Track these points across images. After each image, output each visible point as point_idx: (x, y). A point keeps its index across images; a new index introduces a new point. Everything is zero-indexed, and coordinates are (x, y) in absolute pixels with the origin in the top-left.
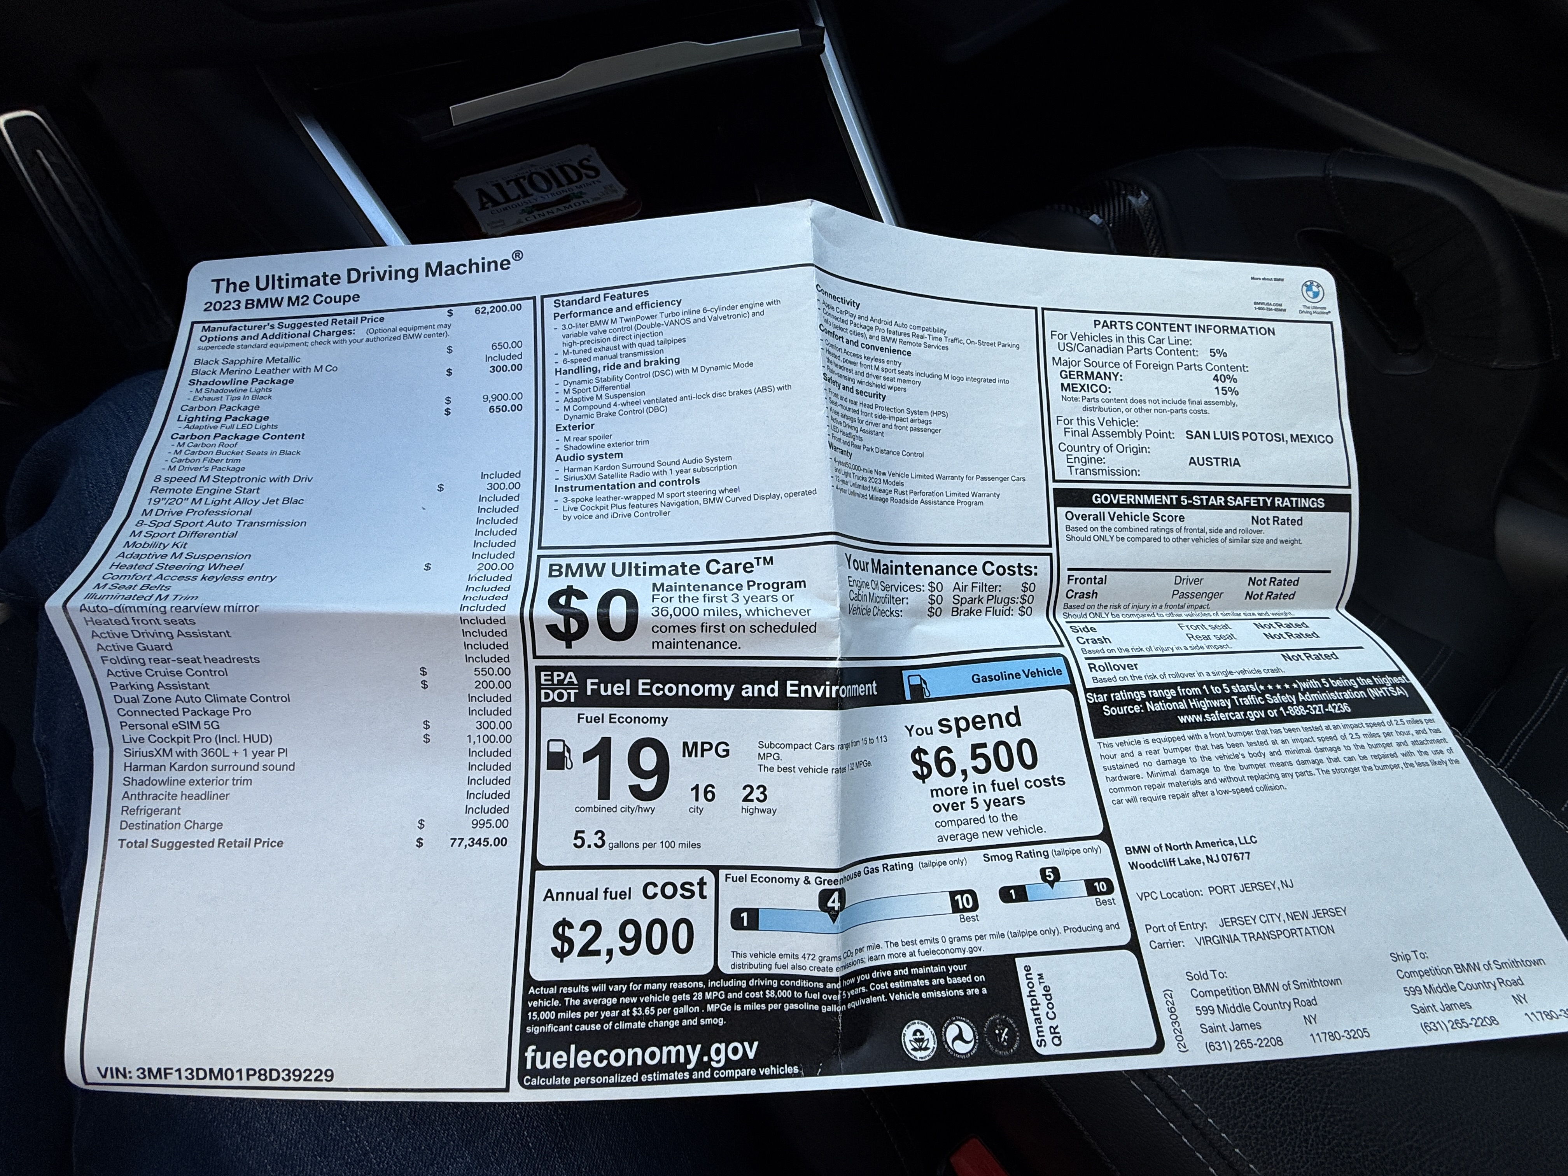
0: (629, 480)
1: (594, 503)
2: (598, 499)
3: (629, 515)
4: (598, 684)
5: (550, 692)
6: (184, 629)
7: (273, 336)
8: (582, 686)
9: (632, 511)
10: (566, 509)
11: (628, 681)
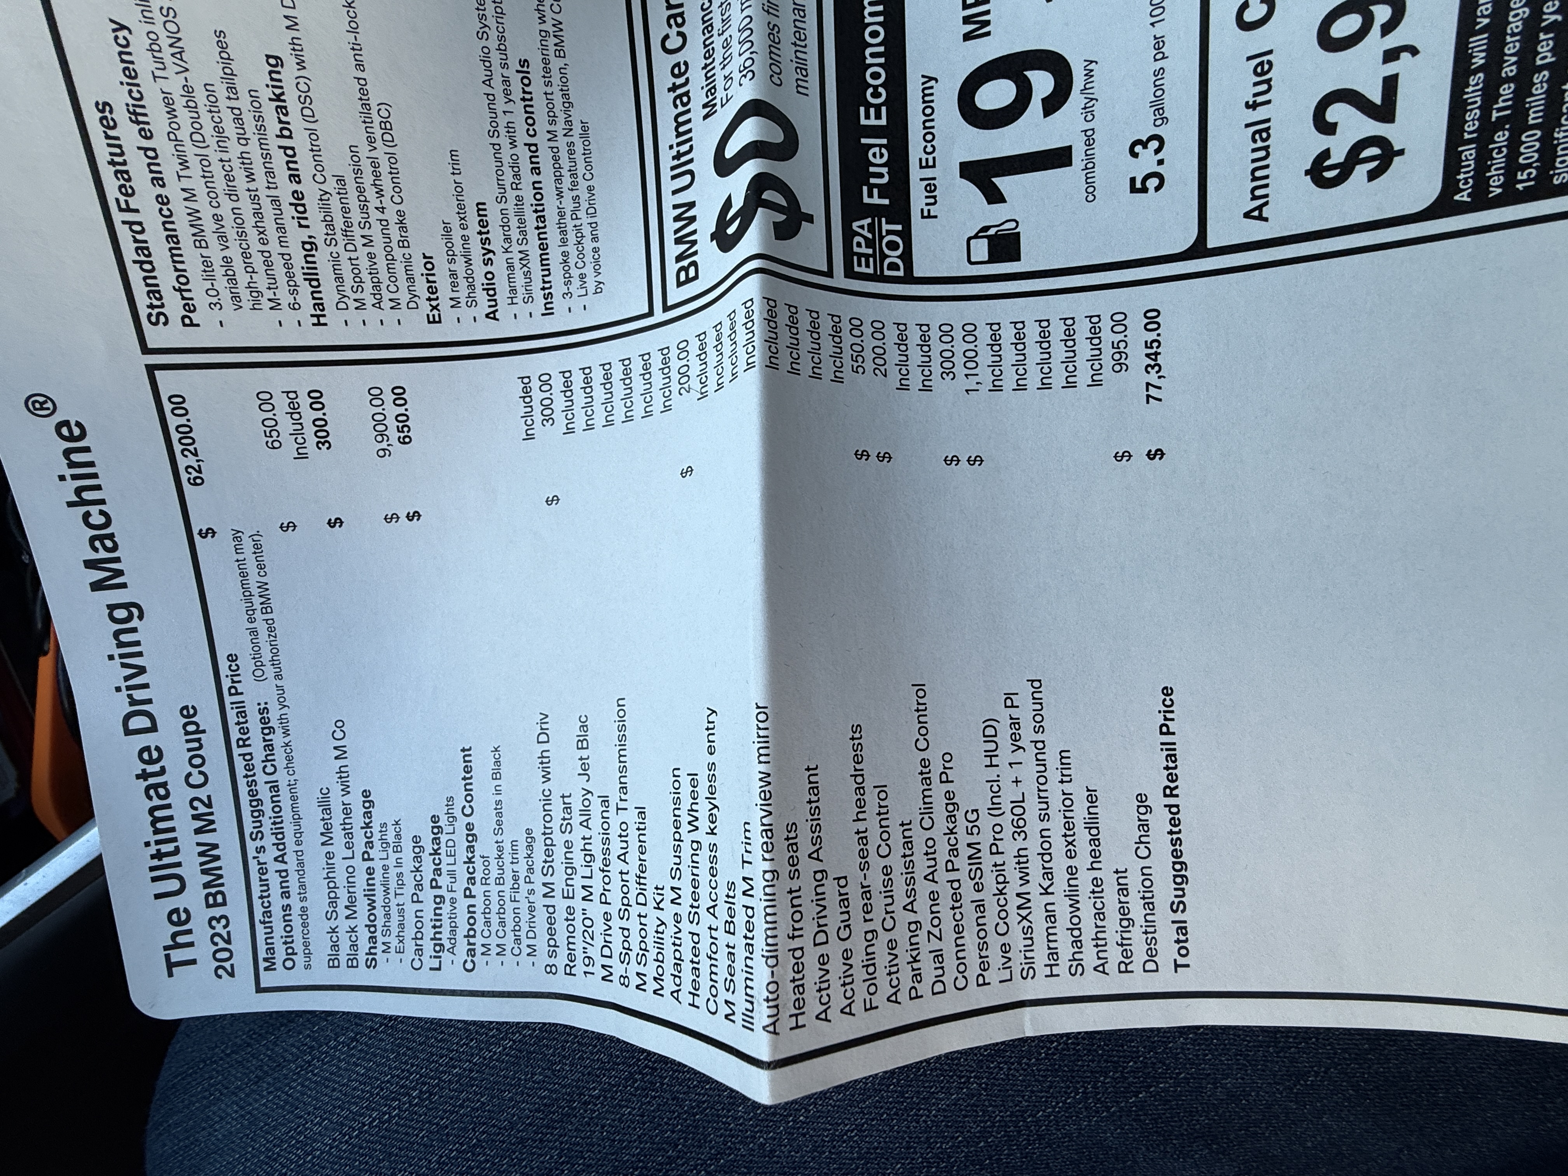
0: (528, 193)
1: (571, 249)
2: (564, 242)
3: (590, 189)
4: (871, 187)
5: (887, 261)
6: (805, 847)
7: (280, 844)
8: (875, 211)
9: (583, 185)
10: (583, 292)
11: (864, 141)
